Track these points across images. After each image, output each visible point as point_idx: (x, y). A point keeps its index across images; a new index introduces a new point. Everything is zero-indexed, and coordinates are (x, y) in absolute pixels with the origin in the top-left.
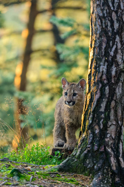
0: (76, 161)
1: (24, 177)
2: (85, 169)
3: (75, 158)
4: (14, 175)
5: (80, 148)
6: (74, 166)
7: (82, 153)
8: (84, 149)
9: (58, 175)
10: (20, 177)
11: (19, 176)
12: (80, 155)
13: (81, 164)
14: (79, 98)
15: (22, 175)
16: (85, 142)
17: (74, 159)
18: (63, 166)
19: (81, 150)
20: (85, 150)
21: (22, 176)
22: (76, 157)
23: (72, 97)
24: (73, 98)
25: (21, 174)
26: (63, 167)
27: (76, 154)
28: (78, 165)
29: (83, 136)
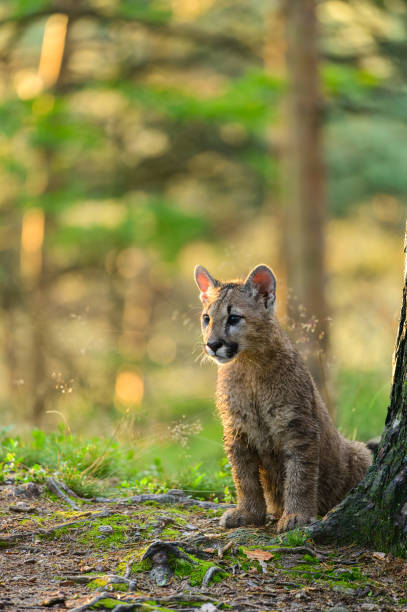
0: (370, 509)
1: (188, 570)
2: (396, 535)
3: (368, 497)
4: (154, 565)
5: (384, 466)
6: (364, 525)
7: (388, 483)
8: (395, 469)
9: (307, 557)
10: (172, 570)
11: (171, 567)
12: (382, 488)
13: (386, 519)
14: (250, 329)
15: (182, 562)
16: (399, 444)
17: (364, 500)
18: (330, 524)
19: (388, 470)
20: (398, 472)
21: (180, 567)
22: (372, 495)
23: (224, 329)
24: (227, 331)
25: (178, 560)
26: (329, 528)
27: (370, 487)
28: (376, 522)
29: (394, 426)
